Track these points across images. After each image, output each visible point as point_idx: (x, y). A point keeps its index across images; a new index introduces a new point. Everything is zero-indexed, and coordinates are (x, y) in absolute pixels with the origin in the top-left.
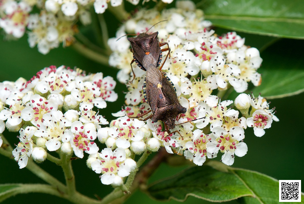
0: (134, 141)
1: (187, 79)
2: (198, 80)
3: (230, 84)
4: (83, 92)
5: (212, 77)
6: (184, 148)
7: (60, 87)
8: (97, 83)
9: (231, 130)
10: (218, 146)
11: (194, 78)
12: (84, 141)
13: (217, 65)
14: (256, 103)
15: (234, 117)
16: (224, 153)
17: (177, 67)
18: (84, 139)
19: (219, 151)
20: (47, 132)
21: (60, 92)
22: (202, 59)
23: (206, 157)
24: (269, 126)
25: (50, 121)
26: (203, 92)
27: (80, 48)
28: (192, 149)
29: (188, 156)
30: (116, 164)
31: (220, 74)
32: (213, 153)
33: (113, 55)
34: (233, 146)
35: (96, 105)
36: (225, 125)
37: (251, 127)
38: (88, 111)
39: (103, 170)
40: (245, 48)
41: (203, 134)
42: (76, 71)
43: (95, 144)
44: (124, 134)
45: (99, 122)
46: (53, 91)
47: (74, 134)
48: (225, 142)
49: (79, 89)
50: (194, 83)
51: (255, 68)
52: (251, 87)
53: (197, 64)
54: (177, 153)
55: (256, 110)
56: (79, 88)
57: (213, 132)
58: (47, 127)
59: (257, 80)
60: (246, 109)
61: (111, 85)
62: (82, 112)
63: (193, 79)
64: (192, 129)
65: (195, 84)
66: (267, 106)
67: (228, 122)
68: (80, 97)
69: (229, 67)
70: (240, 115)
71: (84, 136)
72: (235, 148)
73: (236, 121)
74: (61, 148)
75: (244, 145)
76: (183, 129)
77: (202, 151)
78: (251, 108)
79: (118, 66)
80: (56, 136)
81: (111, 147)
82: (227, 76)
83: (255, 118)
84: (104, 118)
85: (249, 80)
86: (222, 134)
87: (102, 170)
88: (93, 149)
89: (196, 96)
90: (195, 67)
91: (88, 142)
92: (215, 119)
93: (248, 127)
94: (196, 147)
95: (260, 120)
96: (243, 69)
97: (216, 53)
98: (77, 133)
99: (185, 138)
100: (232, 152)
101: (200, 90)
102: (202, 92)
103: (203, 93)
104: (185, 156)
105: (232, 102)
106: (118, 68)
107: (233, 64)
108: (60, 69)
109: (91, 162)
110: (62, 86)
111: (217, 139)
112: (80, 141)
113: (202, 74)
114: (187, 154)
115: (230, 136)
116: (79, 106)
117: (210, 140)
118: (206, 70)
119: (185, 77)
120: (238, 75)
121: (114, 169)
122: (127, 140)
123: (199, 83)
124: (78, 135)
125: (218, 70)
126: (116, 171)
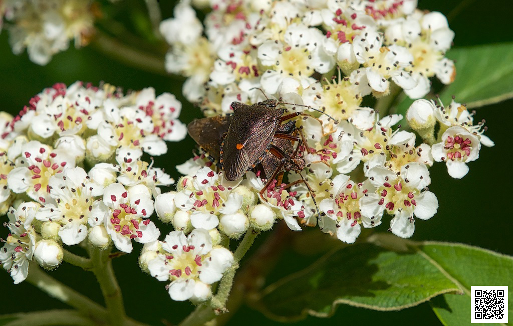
0: (225, 214)
1: (313, 81)
2: (334, 81)
3: (395, 83)
4: (119, 128)
5: (358, 72)
7: (76, 122)
9: (403, 169)
12: (130, 220)
14: (446, 115)
15: (407, 146)
16: (394, 216)
17: (293, 59)
18: (131, 216)
19: (385, 211)
20: (60, 209)
21: (76, 133)
22: (338, 42)
23: (361, 225)
24: (474, 156)
25: (63, 188)
26: (344, 103)
28: (332, 212)
29: (327, 227)
30: (195, 260)
31: (374, 65)
32: (373, 218)
33: (172, 52)
34: (410, 200)
35: (146, 150)
36: (391, 162)
37: (441, 161)
38: (134, 162)
40: (419, 14)
41: (352, 183)
42: (103, 90)
43: (151, 223)
44: (206, 202)
45: (156, 181)
47: (111, 208)
48: (394, 195)
50: (326, 87)
51: (441, 51)
52: (436, 87)
53: (329, 52)
54: (306, 222)
55: (448, 127)
56: (112, 121)
57: (369, 178)
58: (59, 201)
59: (446, 72)
60: (429, 128)
61: (173, 110)
62: (121, 165)
63: (324, 80)
64: (330, 175)
65: (328, 88)
66: (469, 119)
67: (396, 157)
68: (117, 137)
69: (389, 51)
70: (419, 141)
71: (129, 211)
72: (415, 204)
75: (431, 196)
76: (312, 177)
77: (352, 215)
78: (438, 126)
79: (183, 72)
80: (77, 216)
81: (182, 229)
82: (388, 68)
83: (447, 143)
84: (165, 172)
85: (431, 73)
86: (387, 179)
87: (170, 274)
88: (149, 235)
90: (324, 57)
91: (138, 221)
92: (371, 152)
93: (434, 161)
94: (340, 207)
95: (457, 146)
96: (419, 55)
97: (364, 27)
98: (116, 205)
99: (318, 193)
100: (409, 212)
101: (339, 99)
102: (342, 102)
103: (344, 106)
104: (321, 226)
105: (401, 117)
107: (398, 45)
108: (74, 89)
109: (147, 261)
110: (79, 120)
111: (379, 190)
112: (122, 220)
113: (340, 70)
114: (323, 222)
115: (402, 181)
116: (115, 155)
117: (365, 192)
118: (346, 60)
119: (310, 77)
120: (408, 66)
121: (192, 269)
122: (212, 213)
123: (336, 87)
124: (119, 209)
125: (369, 58)
126: (196, 274)
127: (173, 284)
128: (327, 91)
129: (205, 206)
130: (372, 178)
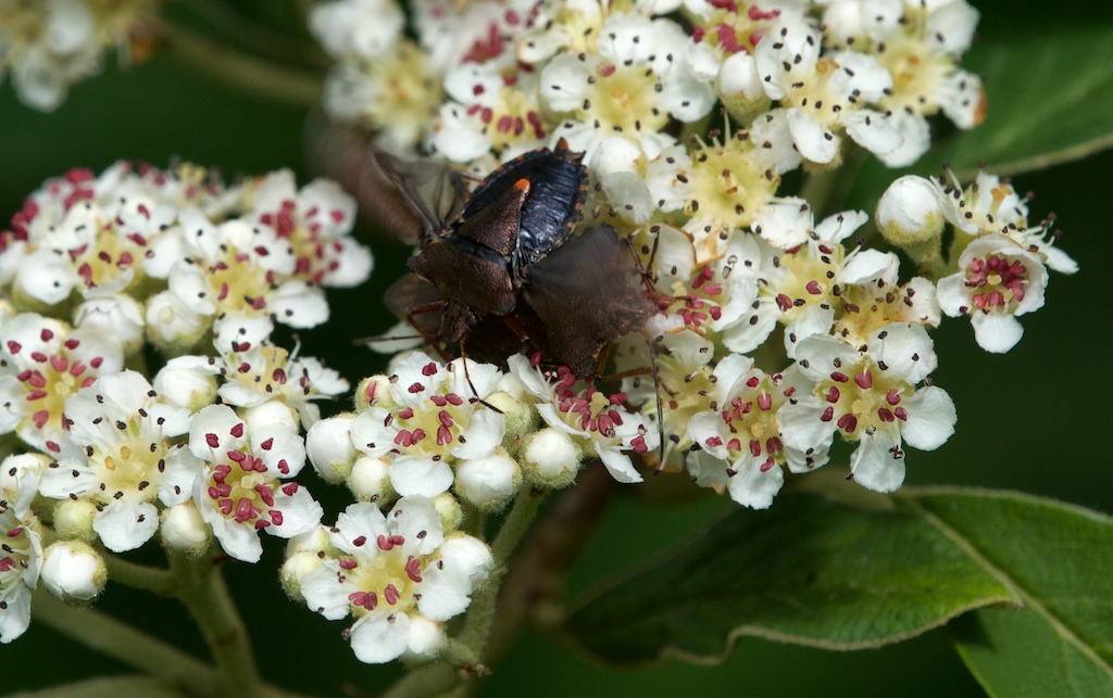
0: (466, 460)
1: (667, 141)
2: (715, 140)
4: (218, 272)
5: (770, 119)
6: (685, 443)
7: (119, 264)
8: (274, 220)
9: (874, 341)
10: (827, 417)
11: (697, 136)
12: (252, 486)
13: (787, 67)
14: (966, 209)
15: (881, 283)
16: (858, 444)
17: (622, 94)
18: (255, 478)
19: (837, 435)
20: (94, 468)
21: (121, 288)
22: (718, 50)
23: (785, 468)
24: (1033, 301)
25: (97, 422)
26: (741, 189)
28: (715, 442)
29: (707, 474)
30: (407, 569)
31: (804, 103)
32: (810, 451)
34: (893, 409)
35: (282, 318)
36: (847, 323)
37: (959, 314)
38: (255, 349)
39: (355, 603)
41: (759, 374)
42: (177, 178)
43: (302, 490)
44: (421, 434)
45: (307, 389)
46: (93, 289)
47: (207, 463)
48: (855, 397)
49: (200, 262)
50: (698, 155)
53: (701, 74)
55: (972, 238)
56: (200, 256)
57: (798, 362)
58: (90, 451)
59: (966, 103)
60: (930, 240)
61: (338, 216)
62: (226, 358)
63: (694, 141)
64: (709, 355)
65: (704, 158)
66: (1019, 212)
67: (857, 310)
68: (213, 293)
69: (837, 67)
70: (908, 271)
71: (250, 467)
72: (903, 417)
74: (163, 532)
75: (937, 396)
76: (670, 362)
77: (763, 446)
78: (949, 233)
80: (132, 482)
81: (373, 500)
82: (837, 108)
83: (970, 274)
85: (931, 106)
86: (838, 363)
87: (352, 603)
88: (299, 517)
89: (712, 214)
90: (692, 84)
91: (271, 486)
92: (800, 302)
93: (943, 315)
94: (733, 430)
95: (995, 280)
96: (902, 66)
97: (776, 13)
98: (219, 455)
99: (683, 398)
100: (890, 434)
101: (728, 182)
102: (735, 189)
104: (694, 472)
105: (862, 217)
107: (856, 51)
108: (110, 182)
109: (299, 576)
110: (126, 259)
111: (820, 389)
112: (235, 487)
113: (729, 114)
114: (698, 464)
115: (872, 366)
116: (210, 335)
117: (789, 393)
118: (742, 92)
119: (659, 132)
120: (881, 99)
121: (400, 590)
122: (436, 458)
123: (721, 154)
124: (226, 464)
125: (793, 85)
126: (410, 601)
127: (360, 626)
128: (702, 164)
129: (420, 443)
130: (804, 361)
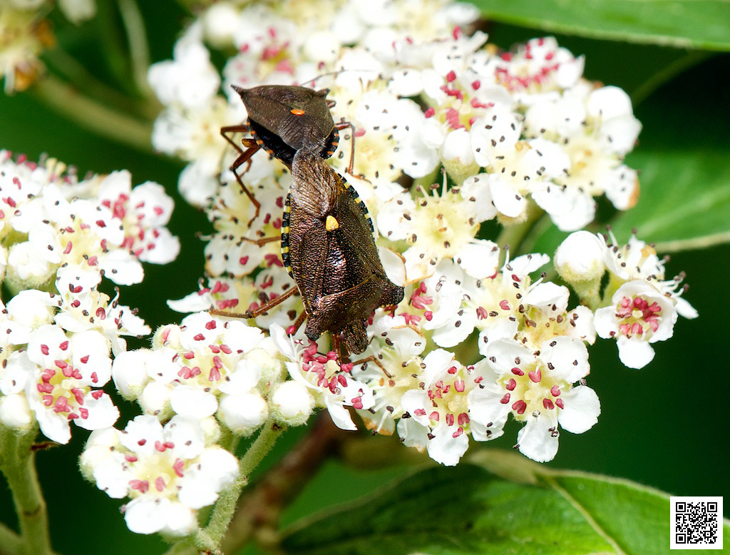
0: (228, 394)
1: (398, 189)
2: (435, 191)
3: (536, 204)
4: (66, 233)
5: (477, 180)
6: (398, 412)
8: (112, 205)
9: (544, 346)
10: (505, 401)
11: (422, 187)
12: (69, 388)
14: (622, 260)
15: (554, 308)
16: (525, 423)
17: (368, 150)
18: (72, 383)
19: (510, 415)
22: (446, 126)
23: (470, 436)
24: (665, 332)
26: (449, 229)
27: (58, 95)
28: (422, 412)
29: (412, 437)
30: (174, 467)
31: (503, 171)
32: (490, 425)
33: (166, 117)
34: (554, 400)
35: (108, 275)
36: (524, 333)
37: (609, 337)
38: (86, 293)
39: (133, 487)
40: (584, 87)
41: (457, 364)
42: (45, 167)
43: (106, 397)
44: (198, 371)
45: (120, 327)
47: (39, 366)
48: (527, 388)
49: (54, 225)
50: (421, 201)
51: (616, 153)
52: (605, 213)
53: (430, 142)
54: (376, 427)
55: (623, 282)
56: (55, 221)
57: (488, 358)
59: (623, 190)
60: (593, 280)
61: (159, 211)
62: (63, 295)
63: (419, 190)
64: (421, 349)
65: (425, 204)
66: (658, 269)
67: (534, 325)
68: (59, 249)
69: (531, 148)
70: (574, 301)
71: (69, 374)
72: (561, 406)
73: (559, 320)
75: (589, 395)
76: (390, 353)
77: (456, 419)
79: (180, 151)
81: (156, 414)
82: (527, 178)
83: (620, 308)
84: (137, 314)
85: (598, 190)
86: (518, 361)
87: (129, 486)
88: (102, 414)
89: (428, 246)
90: (424, 151)
91: (84, 391)
92: (494, 314)
93: (598, 338)
94: (435, 405)
95: (638, 314)
96: (580, 157)
97: (492, 105)
98: (49, 363)
99: (398, 380)
100: (550, 419)
101: (441, 223)
103: (449, 235)
104: (401, 435)
105: (545, 259)
106: (183, 157)
107: (547, 139)
111: (503, 379)
112: (57, 388)
113: (447, 174)
114: (406, 430)
115: (543, 366)
116: (54, 278)
117: (479, 380)
118: (458, 158)
119: (393, 182)
120: (561, 175)
121: (167, 482)
122: (207, 390)
123: (438, 202)
124: (53, 369)
125: (497, 157)
126: (173, 490)
127: (134, 504)
128: (423, 208)
129: (196, 378)
130: (493, 358)
